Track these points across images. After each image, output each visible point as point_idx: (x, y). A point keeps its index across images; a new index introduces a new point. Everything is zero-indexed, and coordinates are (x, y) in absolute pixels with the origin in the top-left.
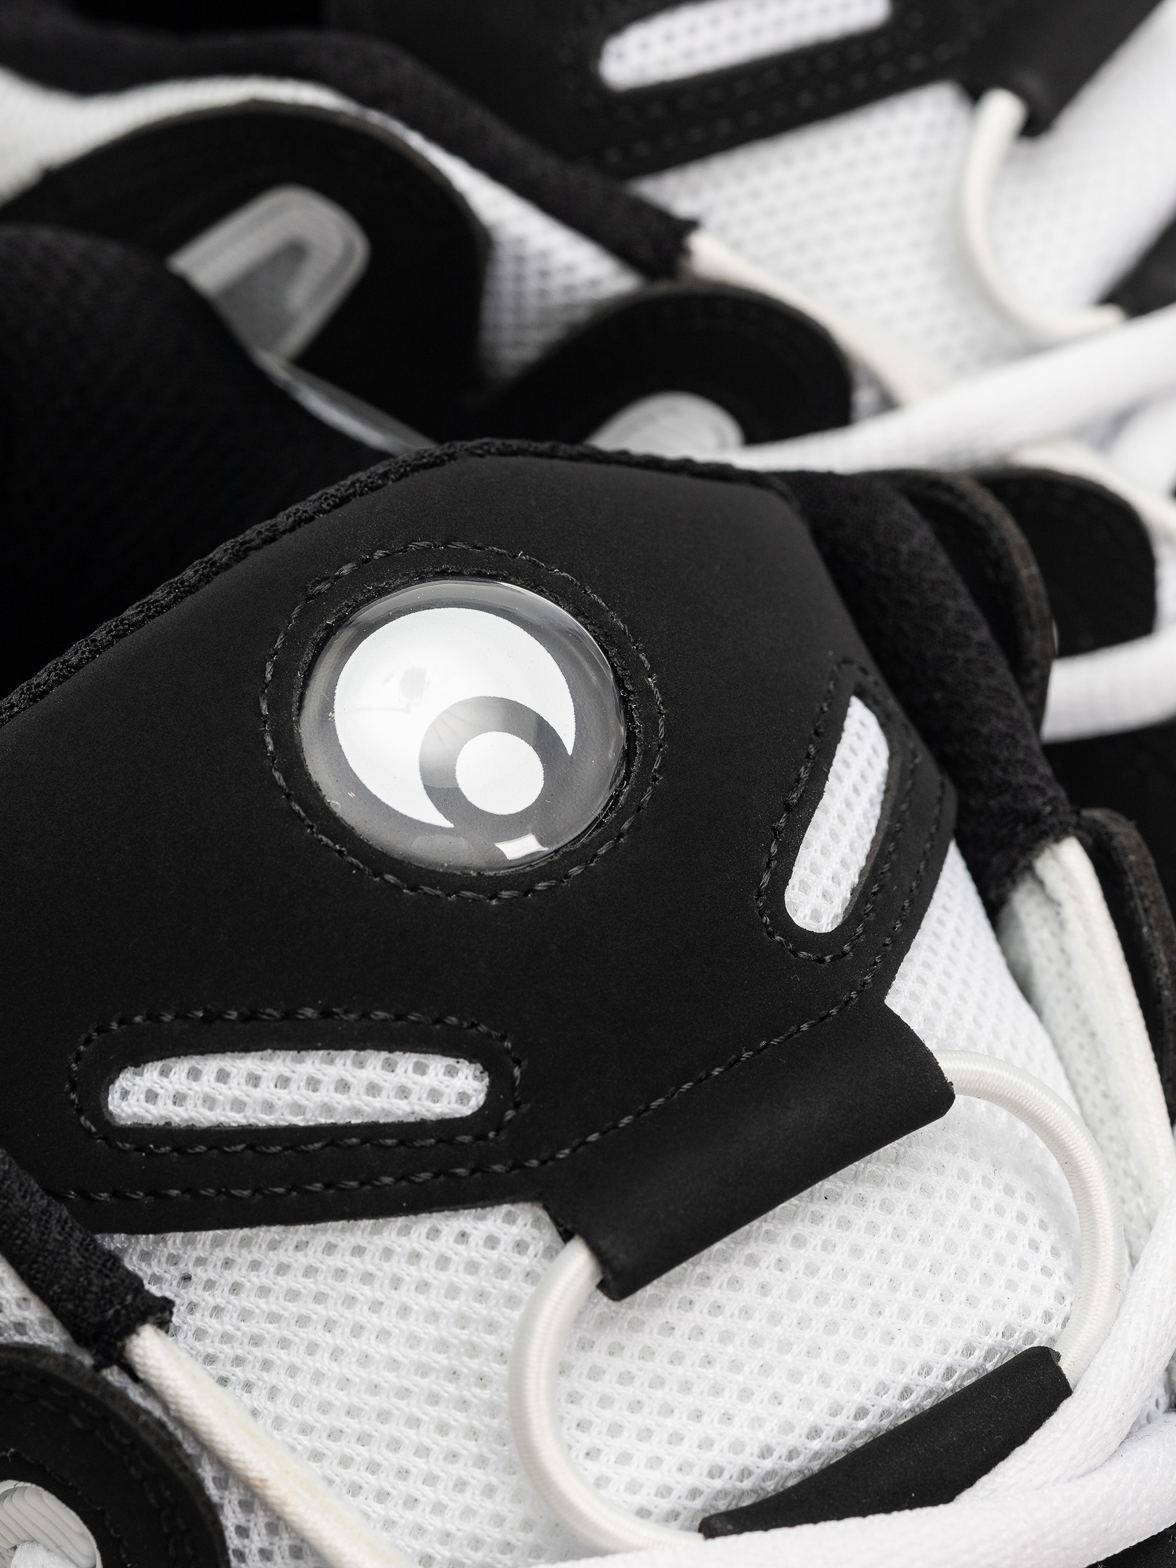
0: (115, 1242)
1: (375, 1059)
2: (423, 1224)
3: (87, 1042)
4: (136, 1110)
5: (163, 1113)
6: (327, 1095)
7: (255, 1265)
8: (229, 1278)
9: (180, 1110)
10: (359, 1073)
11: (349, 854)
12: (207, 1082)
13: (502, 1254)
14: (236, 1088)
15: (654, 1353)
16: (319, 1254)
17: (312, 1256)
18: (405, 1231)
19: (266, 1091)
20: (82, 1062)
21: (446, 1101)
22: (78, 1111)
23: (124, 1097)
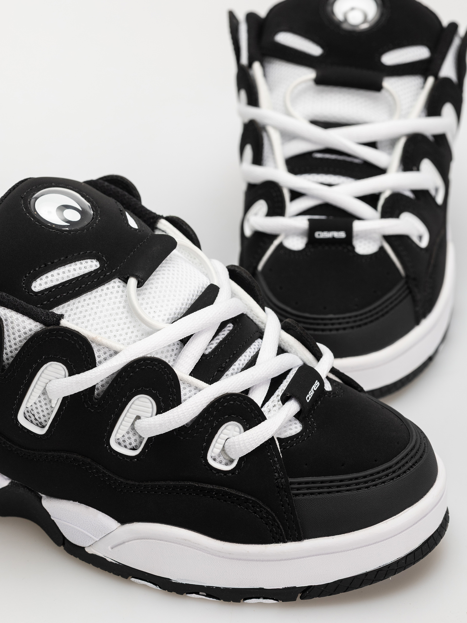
1: (78, 263)
2: (99, 289)
3: (24, 280)
4: (39, 288)
5: (44, 287)
6: (72, 272)
7: (72, 310)
8: (68, 314)
9: (42, 287)
10: (77, 266)
11: (56, 231)
12: (50, 278)
13: (116, 289)
14: (56, 277)
15: (143, 304)
16: (83, 302)
17: (82, 303)
18: (92, 294)
19: (61, 275)
20: (23, 284)
21: (93, 267)
22: (28, 292)
23: (35, 287)
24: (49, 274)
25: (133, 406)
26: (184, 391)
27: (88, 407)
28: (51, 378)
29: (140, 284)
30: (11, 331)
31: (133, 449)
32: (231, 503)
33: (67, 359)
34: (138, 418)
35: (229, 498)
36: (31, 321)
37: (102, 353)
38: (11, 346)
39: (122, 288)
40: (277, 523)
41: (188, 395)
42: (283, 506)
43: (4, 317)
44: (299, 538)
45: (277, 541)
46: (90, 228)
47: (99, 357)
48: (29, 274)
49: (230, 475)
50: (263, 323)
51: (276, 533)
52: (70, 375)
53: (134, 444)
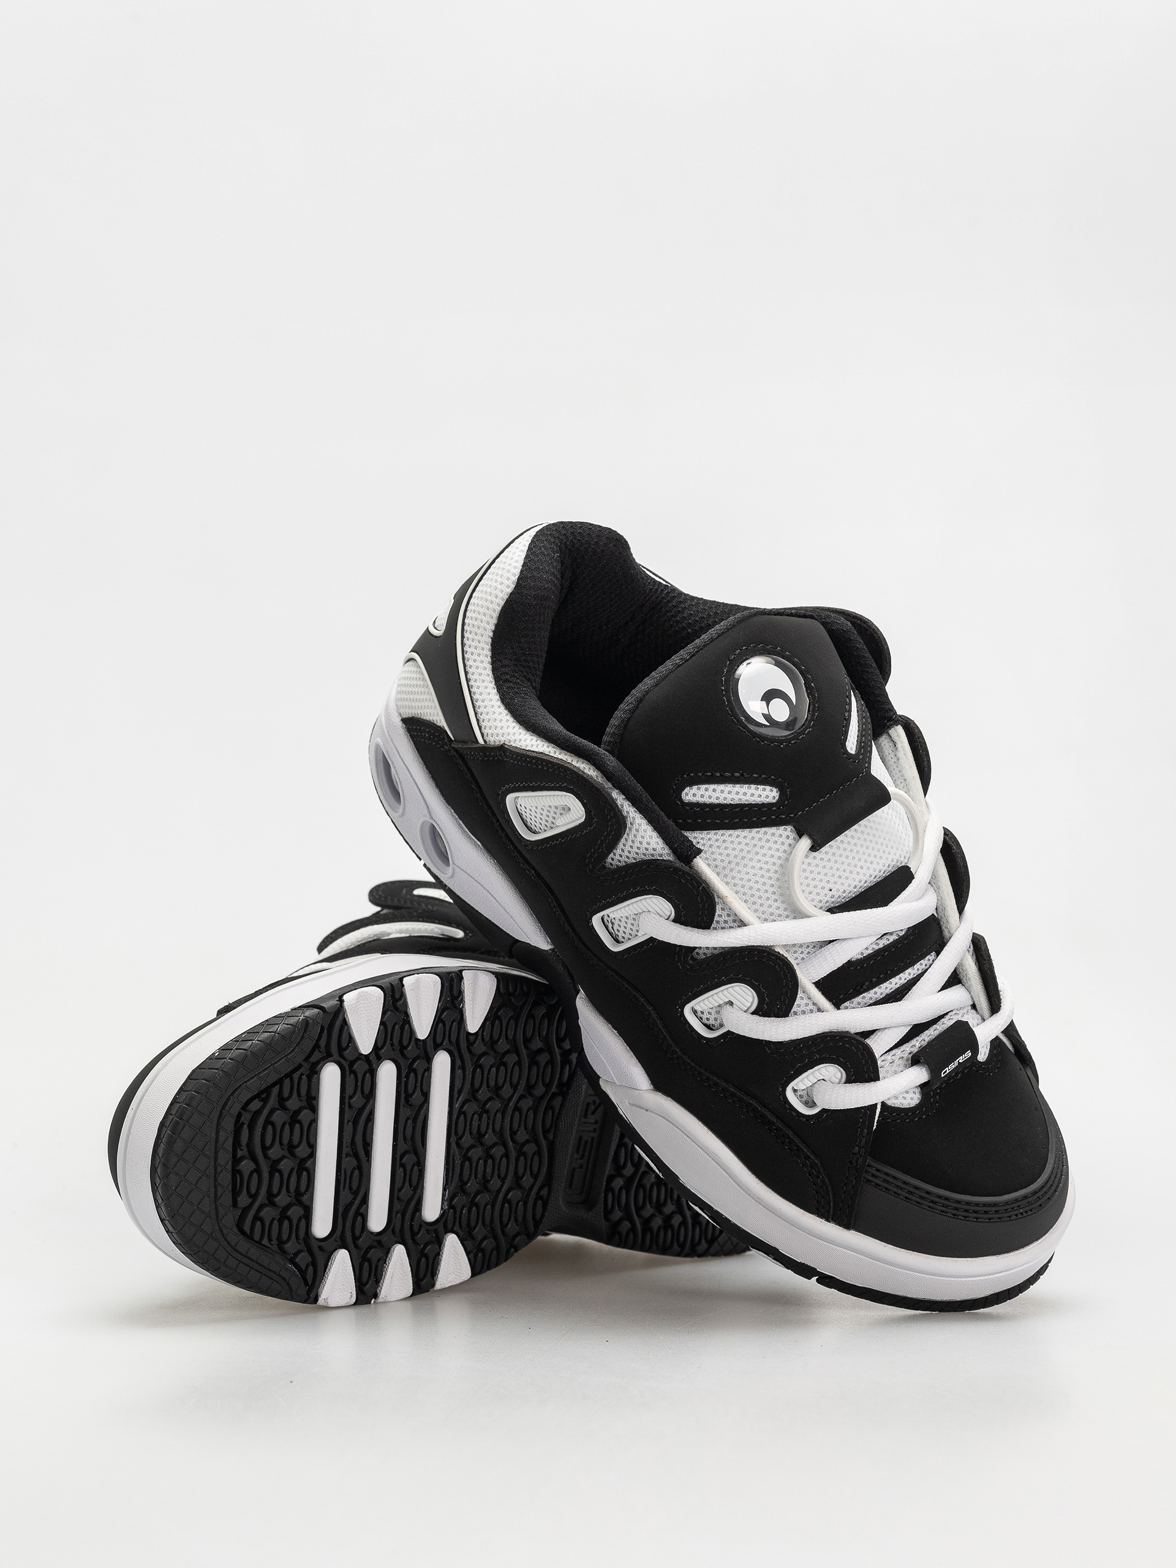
0: (688, 834)
1: (753, 786)
2: (763, 830)
3: (678, 780)
4: (689, 798)
5: (698, 799)
7: (717, 840)
9: (702, 799)
10: (750, 790)
11: (748, 732)
13: (783, 839)
14: (710, 793)
16: (735, 838)
19: (725, 794)
20: (675, 785)
21: (769, 798)
22: (675, 798)
23: (687, 794)
24: (712, 787)
25: (731, 989)
26: (800, 1002)
27: (678, 962)
28: (651, 910)
29: (814, 848)
30: (631, 837)
31: (708, 1027)
32: (789, 1149)
33: (680, 904)
34: (731, 1003)
35: (789, 1142)
36: (660, 841)
37: (725, 913)
38: (623, 850)
39: (791, 841)
40: (829, 1198)
41: (803, 1008)
42: (845, 1185)
43: (631, 819)
44: (847, 1226)
45: (821, 1215)
46: (793, 742)
47: (720, 916)
48: (687, 776)
49: (804, 1120)
50: (949, 932)
51: (823, 1207)
52: (674, 921)
53: (711, 1022)
